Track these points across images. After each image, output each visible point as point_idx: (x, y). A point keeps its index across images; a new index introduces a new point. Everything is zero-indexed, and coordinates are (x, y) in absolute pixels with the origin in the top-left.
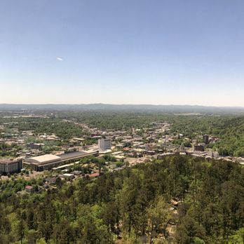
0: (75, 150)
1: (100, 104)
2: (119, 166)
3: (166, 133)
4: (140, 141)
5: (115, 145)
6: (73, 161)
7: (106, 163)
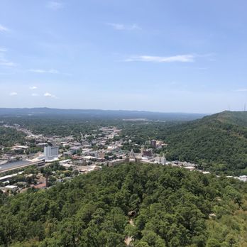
0: (18, 159)
1: (46, 108)
2: (67, 175)
3: (115, 139)
4: (89, 148)
5: (62, 153)
6: (16, 171)
7: (54, 172)
